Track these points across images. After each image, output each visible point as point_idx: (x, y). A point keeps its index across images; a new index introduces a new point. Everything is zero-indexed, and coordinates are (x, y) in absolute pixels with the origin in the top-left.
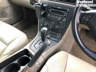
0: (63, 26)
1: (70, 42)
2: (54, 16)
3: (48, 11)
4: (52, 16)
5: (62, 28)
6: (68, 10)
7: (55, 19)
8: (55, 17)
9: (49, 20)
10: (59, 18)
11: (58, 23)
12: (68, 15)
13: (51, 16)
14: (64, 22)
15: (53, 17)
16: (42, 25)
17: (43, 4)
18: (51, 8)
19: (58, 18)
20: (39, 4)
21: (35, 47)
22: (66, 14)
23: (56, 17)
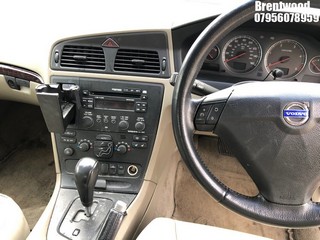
0: (140, 141)
1: (166, 183)
2: (106, 117)
3: (82, 103)
4: (98, 117)
5: (139, 148)
6: (145, 92)
7: (109, 123)
8: (109, 119)
9: (93, 130)
10: (124, 120)
11: (122, 134)
12: (147, 105)
13: (94, 117)
14: (140, 128)
15: (103, 118)
16: (67, 151)
17: (61, 85)
18: (92, 92)
19: (118, 120)
20: (48, 86)
21: (63, 235)
22: (140, 105)
23: (113, 118)
